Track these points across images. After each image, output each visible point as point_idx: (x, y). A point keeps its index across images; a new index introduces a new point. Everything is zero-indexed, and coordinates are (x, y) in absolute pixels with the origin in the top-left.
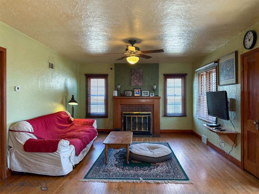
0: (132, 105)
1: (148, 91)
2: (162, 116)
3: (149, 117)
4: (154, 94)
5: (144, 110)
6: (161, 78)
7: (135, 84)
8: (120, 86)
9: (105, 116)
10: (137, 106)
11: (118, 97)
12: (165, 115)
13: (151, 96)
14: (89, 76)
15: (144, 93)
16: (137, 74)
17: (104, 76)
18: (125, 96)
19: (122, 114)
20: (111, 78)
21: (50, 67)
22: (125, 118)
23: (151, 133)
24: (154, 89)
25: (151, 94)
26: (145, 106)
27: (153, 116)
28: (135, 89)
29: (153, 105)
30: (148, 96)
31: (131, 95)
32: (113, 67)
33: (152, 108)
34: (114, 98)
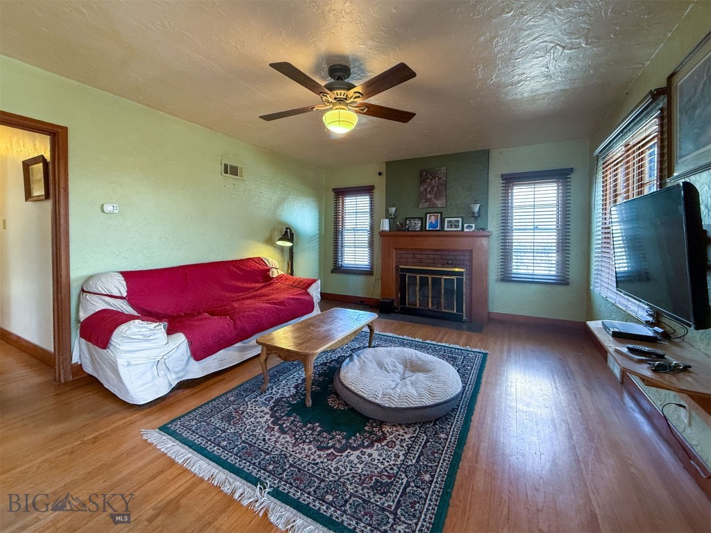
0: (421, 250)
1: (460, 220)
2: (497, 281)
3: (460, 282)
4: (474, 225)
5: (448, 263)
6: (495, 184)
7: (427, 204)
8: (394, 209)
9: (368, 273)
10: (433, 252)
11: (390, 233)
12: (506, 278)
13: (466, 230)
14: (341, 193)
15: (449, 222)
16: (433, 181)
17: (368, 190)
18: (404, 231)
19: (397, 270)
20: (380, 193)
21: (226, 172)
22: (403, 277)
23: (465, 318)
24: (473, 213)
25: (465, 225)
26: (451, 253)
27: (470, 279)
28: (428, 215)
29: (472, 251)
30: (460, 229)
31: (418, 229)
32: (383, 170)
33: (468, 258)
34: (383, 234)
